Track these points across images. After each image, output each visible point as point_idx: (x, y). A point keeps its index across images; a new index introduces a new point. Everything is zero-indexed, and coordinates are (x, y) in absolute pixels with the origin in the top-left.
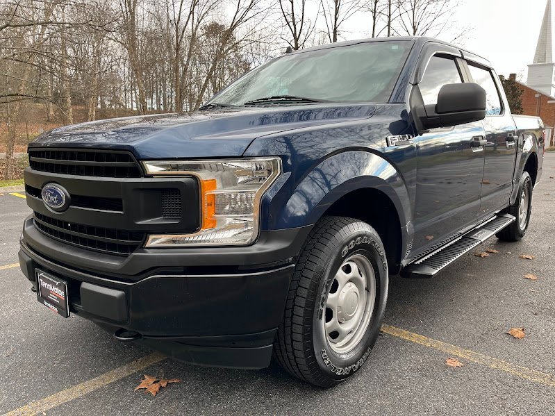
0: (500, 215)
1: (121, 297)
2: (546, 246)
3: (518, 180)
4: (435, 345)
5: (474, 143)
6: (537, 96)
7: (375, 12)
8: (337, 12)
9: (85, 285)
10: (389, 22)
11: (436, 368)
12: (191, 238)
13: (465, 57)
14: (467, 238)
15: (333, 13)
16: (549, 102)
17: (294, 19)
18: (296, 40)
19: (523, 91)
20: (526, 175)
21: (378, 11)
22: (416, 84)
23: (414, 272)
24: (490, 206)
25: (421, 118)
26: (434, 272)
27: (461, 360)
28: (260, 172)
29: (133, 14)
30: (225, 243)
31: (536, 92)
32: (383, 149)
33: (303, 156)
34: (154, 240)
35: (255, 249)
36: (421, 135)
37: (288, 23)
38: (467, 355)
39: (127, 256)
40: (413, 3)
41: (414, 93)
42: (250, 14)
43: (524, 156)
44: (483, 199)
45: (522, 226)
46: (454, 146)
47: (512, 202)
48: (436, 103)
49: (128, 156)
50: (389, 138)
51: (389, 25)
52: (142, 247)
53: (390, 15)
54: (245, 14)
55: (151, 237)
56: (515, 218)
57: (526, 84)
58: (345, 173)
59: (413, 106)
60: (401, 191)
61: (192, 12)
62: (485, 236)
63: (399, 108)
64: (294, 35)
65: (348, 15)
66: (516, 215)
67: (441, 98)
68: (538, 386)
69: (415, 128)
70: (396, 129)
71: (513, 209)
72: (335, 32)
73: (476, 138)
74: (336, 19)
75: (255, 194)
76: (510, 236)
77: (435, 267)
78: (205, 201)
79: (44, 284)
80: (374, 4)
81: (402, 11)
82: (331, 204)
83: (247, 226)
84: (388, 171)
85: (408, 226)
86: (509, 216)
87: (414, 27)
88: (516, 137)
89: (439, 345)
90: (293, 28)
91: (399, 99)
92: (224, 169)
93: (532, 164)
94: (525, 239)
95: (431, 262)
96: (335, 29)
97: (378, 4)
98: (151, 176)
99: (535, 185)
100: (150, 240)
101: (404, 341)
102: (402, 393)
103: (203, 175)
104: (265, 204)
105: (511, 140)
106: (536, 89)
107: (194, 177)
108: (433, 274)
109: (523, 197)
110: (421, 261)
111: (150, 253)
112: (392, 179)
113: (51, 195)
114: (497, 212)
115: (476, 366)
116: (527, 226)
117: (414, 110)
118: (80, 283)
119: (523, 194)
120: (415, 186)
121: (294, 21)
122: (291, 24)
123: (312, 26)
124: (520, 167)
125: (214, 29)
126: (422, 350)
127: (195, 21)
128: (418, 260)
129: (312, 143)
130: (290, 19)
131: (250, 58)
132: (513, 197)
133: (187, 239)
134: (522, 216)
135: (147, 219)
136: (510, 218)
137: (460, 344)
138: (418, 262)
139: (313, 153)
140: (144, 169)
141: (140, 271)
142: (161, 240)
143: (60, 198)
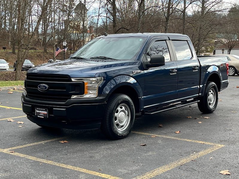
1: (65, 110)
9: (54, 109)
11: (148, 137)
13: (170, 39)
22: (145, 54)
23: (146, 113)
27: (156, 136)
28: (98, 81)
30: (88, 97)
35: (96, 99)
39: (66, 101)
41: (144, 57)
49: (67, 77)
50: (134, 71)
52: (70, 98)
55: (73, 96)
59: (143, 61)
73: (173, 70)
75: (97, 86)
78: (85, 87)
79: (38, 111)
85: (142, 97)
89: (152, 134)
92: (89, 80)
98: (73, 82)
103: (85, 82)
104: (99, 88)
107: (83, 82)
111: (72, 99)
113: (42, 87)
116: (215, 107)
120: (144, 86)
126: (146, 135)
135: (71, 92)
140: (71, 80)
141: (70, 104)
142: (75, 97)
143: (46, 87)
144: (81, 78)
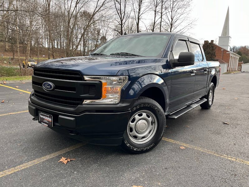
0: (202, 99)
1: (74, 120)
2: (219, 111)
3: (208, 86)
4: (176, 143)
5: (191, 72)
6: (222, 50)
7: (155, 11)
8: (139, 10)
9: (60, 116)
10: (162, 16)
11: (177, 149)
12: (97, 101)
13: (189, 40)
14: (189, 106)
15: (138, 10)
16: (227, 53)
17: (121, 12)
18: (122, 21)
19: (216, 48)
20: (212, 83)
21: (157, 11)
22: (171, 51)
23: (169, 117)
24: (198, 95)
25: (173, 63)
26: (176, 117)
27: (185, 147)
28: (120, 80)
29: (49, 5)
30: (108, 103)
31: (222, 48)
32: (160, 73)
33: (131, 76)
34: (86, 101)
35: (118, 106)
36: (173, 69)
37: (118, 14)
38: (187, 146)
39: (76, 107)
40: (172, 9)
41: (171, 54)
42: (102, 8)
43: (211, 77)
44: (195, 93)
45: (210, 103)
46: (184, 72)
47: (206, 94)
48: (178, 58)
49: (78, 74)
50: (162, 70)
51: (161, 17)
52: (82, 104)
53: (162, 13)
54: (100, 9)
55: (85, 100)
56: (207, 100)
57: (218, 45)
58: (146, 81)
59: (170, 59)
60: (165, 88)
61: (76, 6)
62: (195, 106)
63: (165, 60)
64: (121, 19)
65: (144, 12)
66: (208, 99)
67: (180, 57)
68: (210, 155)
69: (171, 67)
70: (165, 67)
71: (207, 97)
72: (138, 19)
73: (193, 70)
74: (139, 13)
75: (119, 88)
76: (205, 107)
77: (177, 116)
78: (103, 89)
79: (42, 116)
80: (155, 8)
81: (167, 11)
82: (142, 92)
83: (115, 98)
84: (161, 81)
85: (168, 101)
86: (205, 99)
87: (172, 19)
88: (208, 70)
89: (177, 142)
90: (120, 15)
91: (166, 56)
92: (109, 79)
93: (214, 80)
94: (211, 108)
95: (176, 114)
96: (139, 17)
97: (157, 8)
98: (86, 80)
99: (216, 88)
100: (84, 101)
101: (166, 141)
102: (165, 156)
103: (103, 81)
104: (122, 91)
105: (205, 71)
106: (222, 47)
107: (100, 81)
108: (176, 118)
109: (211, 92)
110: (172, 113)
111: (84, 106)
112: (162, 84)
113: (47, 85)
114: (200, 97)
115: (190, 149)
116: (212, 103)
117: (171, 60)
118: (58, 116)
119: (211, 91)
120: (170, 86)
121: (121, 13)
122: (120, 14)
123: (128, 16)
124: (210, 80)
125: (85, 14)
126: (172, 144)
127: (77, 10)
128: (171, 113)
129: (135, 71)
130: (119, 12)
131: (100, 27)
132: (207, 92)
133: (96, 102)
134: (210, 99)
135: (84, 94)
136: (205, 100)
137: (185, 142)
138: (171, 114)
139: (135, 75)
140: (84, 78)
141: (81, 111)
142: (88, 101)
143: (51, 87)
144: (98, 77)
